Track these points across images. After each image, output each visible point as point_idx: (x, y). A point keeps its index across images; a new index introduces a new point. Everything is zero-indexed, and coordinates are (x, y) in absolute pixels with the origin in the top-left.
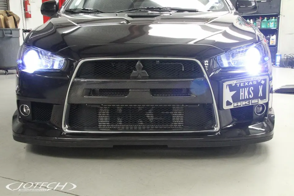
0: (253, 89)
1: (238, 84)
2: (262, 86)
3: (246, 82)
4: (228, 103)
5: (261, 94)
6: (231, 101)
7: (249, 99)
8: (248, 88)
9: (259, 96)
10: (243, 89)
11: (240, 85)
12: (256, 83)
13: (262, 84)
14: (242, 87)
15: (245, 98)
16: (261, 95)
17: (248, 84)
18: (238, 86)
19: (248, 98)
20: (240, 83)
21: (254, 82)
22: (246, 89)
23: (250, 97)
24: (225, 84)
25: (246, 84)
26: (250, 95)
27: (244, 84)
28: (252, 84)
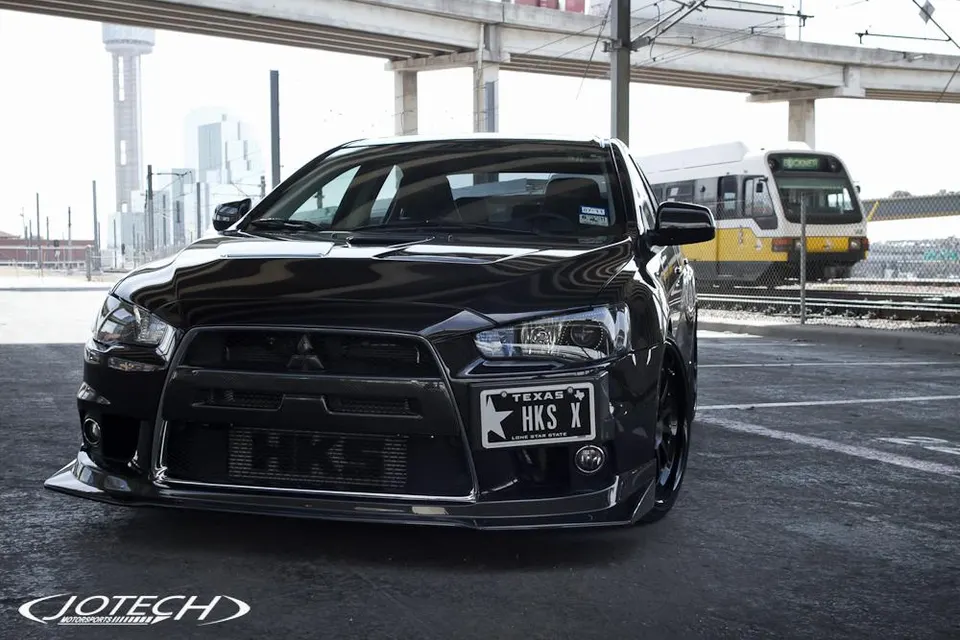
0: (554, 410)
1: (516, 397)
2: (578, 404)
3: (538, 393)
4: (493, 437)
5: (576, 421)
6: (500, 433)
7: (547, 431)
8: (542, 407)
9: (573, 426)
10: (530, 408)
11: (521, 398)
12: (562, 397)
13: (577, 400)
14: (527, 404)
15: (537, 428)
16: (579, 426)
17: (542, 396)
18: (517, 400)
19: (543, 428)
20: (522, 394)
21: (557, 394)
22: (536, 407)
23: (550, 426)
24: (484, 394)
25: (538, 397)
26: (549, 424)
27: (532, 397)
28: (552, 398)
